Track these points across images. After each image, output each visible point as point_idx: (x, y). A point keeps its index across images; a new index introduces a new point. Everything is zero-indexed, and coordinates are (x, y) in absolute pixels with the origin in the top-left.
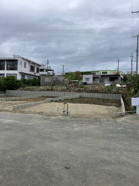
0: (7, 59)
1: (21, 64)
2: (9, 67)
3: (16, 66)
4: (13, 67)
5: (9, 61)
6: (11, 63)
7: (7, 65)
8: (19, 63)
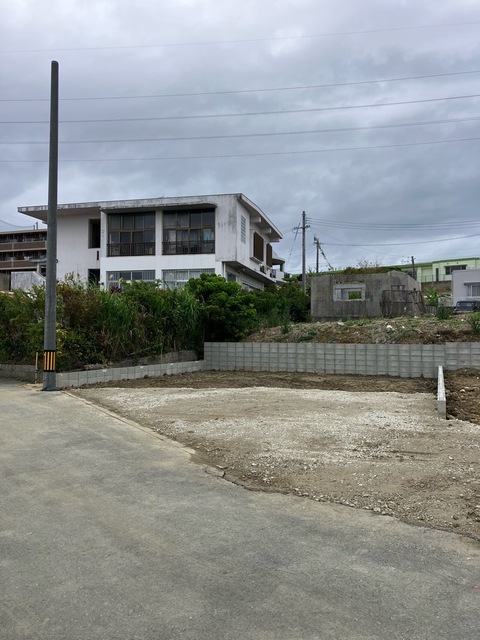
0: (165, 202)
1: (230, 222)
2: (173, 238)
3: (207, 236)
4: (194, 239)
5: (173, 211)
6: (185, 223)
7: (166, 233)
8: (221, 218)
